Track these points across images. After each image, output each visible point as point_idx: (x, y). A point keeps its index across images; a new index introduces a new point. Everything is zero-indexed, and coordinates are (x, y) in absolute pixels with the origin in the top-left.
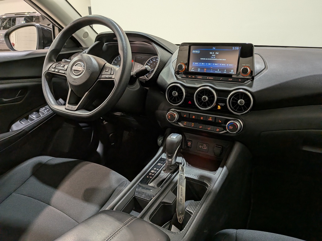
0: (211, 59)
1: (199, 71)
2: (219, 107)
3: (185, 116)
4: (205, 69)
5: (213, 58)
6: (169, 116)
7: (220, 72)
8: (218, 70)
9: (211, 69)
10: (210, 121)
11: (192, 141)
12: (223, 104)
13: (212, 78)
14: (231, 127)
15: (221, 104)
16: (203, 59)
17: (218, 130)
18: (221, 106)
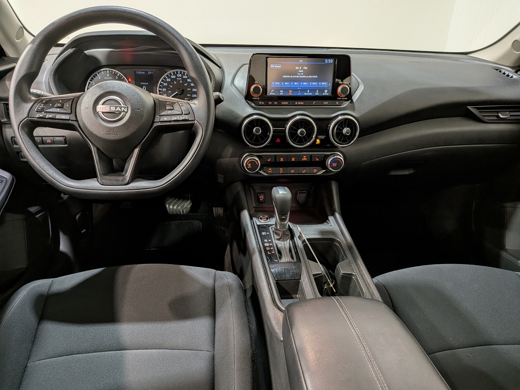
0: (298, 77)
1: (282, 94)
2: (318, 142)
3: (269, 160)
4: (291, 91)
5: (301, 75)
6: (250, 165)
7: (311, 94)
8: (308, 91)
9: (299, 90)
10: (305, 162)
11: (265, 193)
12: (323, 137)
13: (302, 103)
14: (334, 165)
15: (321, 137)
16: (286, 76)
17: (315, 171)
18: (320, 140)
